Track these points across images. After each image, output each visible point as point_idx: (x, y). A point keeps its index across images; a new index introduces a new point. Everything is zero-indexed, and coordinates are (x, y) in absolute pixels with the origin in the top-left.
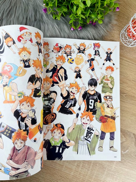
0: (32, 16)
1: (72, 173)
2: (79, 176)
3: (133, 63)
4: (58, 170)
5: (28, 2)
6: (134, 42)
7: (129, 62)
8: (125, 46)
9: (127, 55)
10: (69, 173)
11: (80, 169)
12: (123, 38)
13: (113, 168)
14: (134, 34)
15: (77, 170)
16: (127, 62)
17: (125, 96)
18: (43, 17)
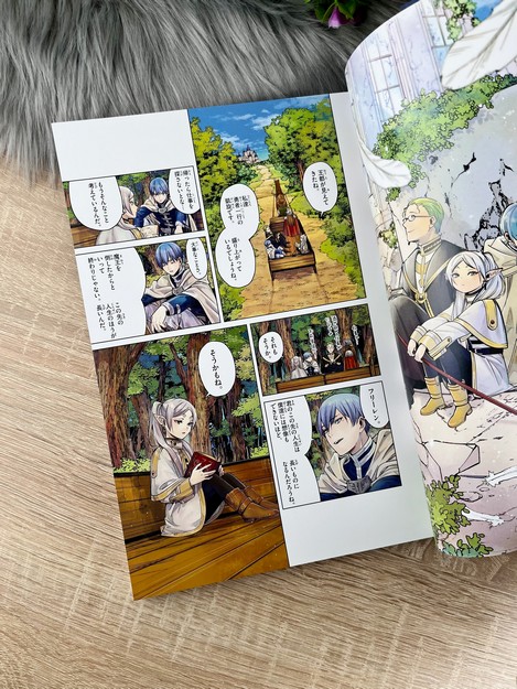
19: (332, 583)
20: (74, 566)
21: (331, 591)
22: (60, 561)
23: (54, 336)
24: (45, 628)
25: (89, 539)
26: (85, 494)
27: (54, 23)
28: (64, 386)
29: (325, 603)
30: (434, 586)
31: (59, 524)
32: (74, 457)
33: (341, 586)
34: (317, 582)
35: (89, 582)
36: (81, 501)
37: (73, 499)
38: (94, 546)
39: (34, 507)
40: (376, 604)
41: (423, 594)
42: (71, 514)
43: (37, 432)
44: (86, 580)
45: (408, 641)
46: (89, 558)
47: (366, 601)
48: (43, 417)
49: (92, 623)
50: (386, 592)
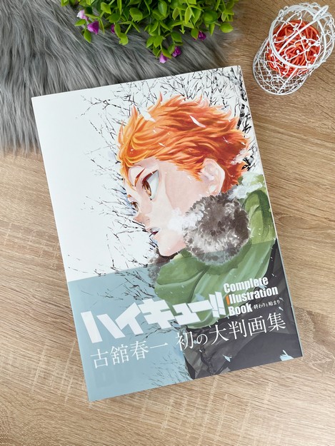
0: (22, 44)
1: (165, 425)
2: (183, 428)
3: (292, 136)
4: (130, 419)
5: (10, 10)
6: (287, 82)
7: (282, 134)
8: (268, 95)
9: (275, 116)
10: (157, 424)
11: (184, 411)
13: (266, 402)
15: (175, 415)
16: (276, 135)
18: (52, 44)
20: (35, 357)
22: (28, 355)
23: (20, 235)
24: (21, 391)
25: (43, 344)
26: (40, 319)
27: (11, 67)
28: (26, 262)
31: (27, 336)
32: (33, 299)
35: (44, 366)
36: (38, 323)
37: (34, 322)
38: (46, 347)
39: (13, 327)
43: (13, 287)
44: (42, 365)
45: (219, 397)
46: (43, 353)
48: (16, 279)
49: (46, 388)
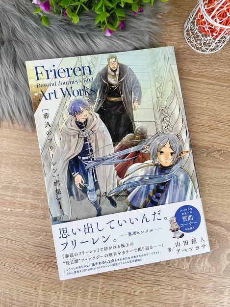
3: (222, 86)
6: (216, 41)
7: (214, 84)
8: (199, 54)
9: (207, 71)
12: (190, 37)
14: (212, 26)
16: (209, 86)
17: (220, 155)
18: (17, 32)
19: (150, 285)
20: (35, 293)
21: (150, 289)
22: (28, 291)
23: (9, 194)
25: (39, 281)
26: (34, 261)
28: (17, 215)
29: (148, 294)
30: (196, 280)
31: (25, 276)
32: (27, 245)
33: (154, 286)
34: (143, 285)
35: (43, 299)
36: (33, 265)
37: (29, 264)
39: (13, 270)
40: (171, 291)
41: (192, 284)
42: (29, 271)
43: (9, 237)
44: (41, 298)
46: (40, 289)
47: (167, 291)
48: (10, 230)
50: (175, 285)
